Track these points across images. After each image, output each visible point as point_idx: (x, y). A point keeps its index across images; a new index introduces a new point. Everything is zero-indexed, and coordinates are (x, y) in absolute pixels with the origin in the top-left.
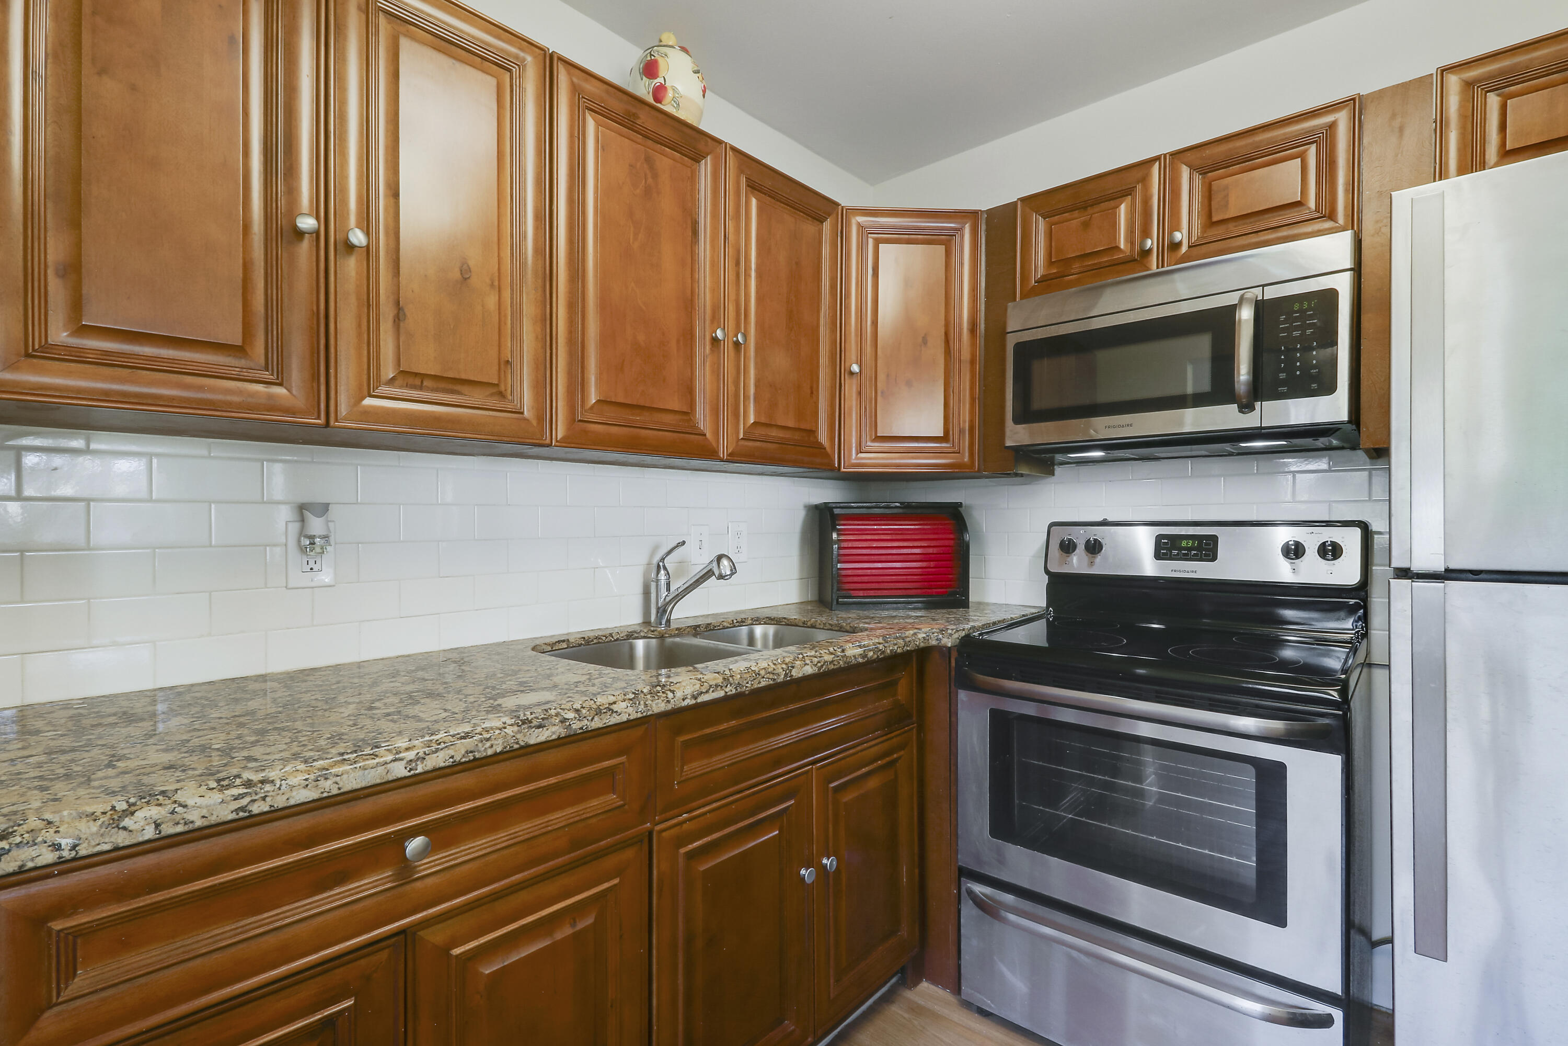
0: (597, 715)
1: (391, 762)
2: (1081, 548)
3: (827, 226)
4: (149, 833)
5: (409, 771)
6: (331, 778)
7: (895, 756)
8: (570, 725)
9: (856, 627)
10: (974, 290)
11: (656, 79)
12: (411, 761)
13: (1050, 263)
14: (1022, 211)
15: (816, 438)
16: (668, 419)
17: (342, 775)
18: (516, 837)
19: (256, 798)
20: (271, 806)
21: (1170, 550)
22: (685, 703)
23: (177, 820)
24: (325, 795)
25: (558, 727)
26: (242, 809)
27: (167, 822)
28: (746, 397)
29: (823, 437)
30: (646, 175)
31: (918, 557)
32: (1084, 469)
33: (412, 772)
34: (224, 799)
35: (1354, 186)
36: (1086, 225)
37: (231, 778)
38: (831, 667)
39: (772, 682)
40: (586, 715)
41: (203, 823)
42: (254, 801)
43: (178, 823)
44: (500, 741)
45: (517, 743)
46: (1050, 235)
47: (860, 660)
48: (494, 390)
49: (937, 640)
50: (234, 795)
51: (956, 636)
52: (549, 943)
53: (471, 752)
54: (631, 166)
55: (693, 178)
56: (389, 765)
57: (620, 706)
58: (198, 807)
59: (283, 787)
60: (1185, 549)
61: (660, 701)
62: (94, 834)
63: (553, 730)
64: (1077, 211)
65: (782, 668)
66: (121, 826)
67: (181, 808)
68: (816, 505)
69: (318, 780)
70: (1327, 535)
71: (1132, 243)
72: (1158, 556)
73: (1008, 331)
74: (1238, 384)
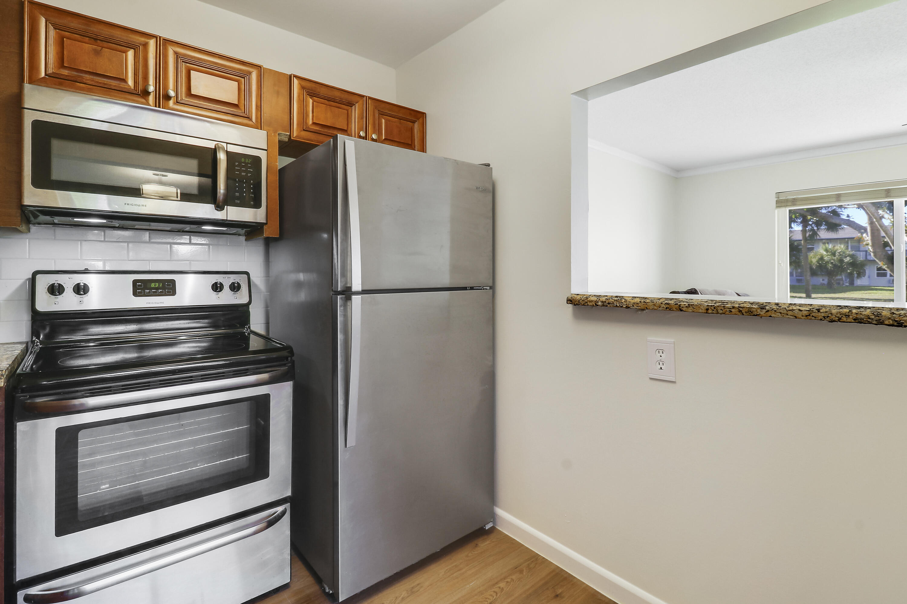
2: (69, 290)
21: (143, 289)
35: (260, 108)
36: (97, 53)
46: (59, 43)
60: (154, 288)
64: (88, 38)
70: (233, 278)
71: (136, 82)
72: (135, 294)
73: (26, 107)
74: (218, 195)
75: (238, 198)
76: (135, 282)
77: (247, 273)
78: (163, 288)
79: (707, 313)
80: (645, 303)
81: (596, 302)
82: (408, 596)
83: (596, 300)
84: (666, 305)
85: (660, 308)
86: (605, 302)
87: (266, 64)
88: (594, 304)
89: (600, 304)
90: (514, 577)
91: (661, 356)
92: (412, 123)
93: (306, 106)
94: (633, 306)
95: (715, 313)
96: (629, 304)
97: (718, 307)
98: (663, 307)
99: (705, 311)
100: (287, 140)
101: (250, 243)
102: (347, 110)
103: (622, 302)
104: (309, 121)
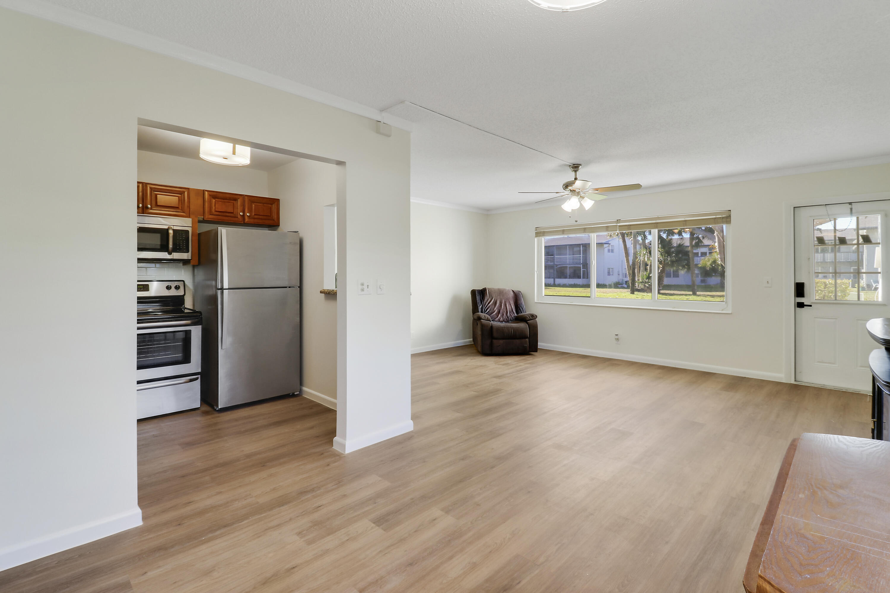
35: (189, 207)
70: (176, 284)
74: (169, 248)
75: (178, 249)
77: (183, 281)
78: (144, 288)
92: (271, 205)
93: (212, 203)
100: (202, 219)
101: (185, 266)
102: (234, 203)
104: (213, 210)
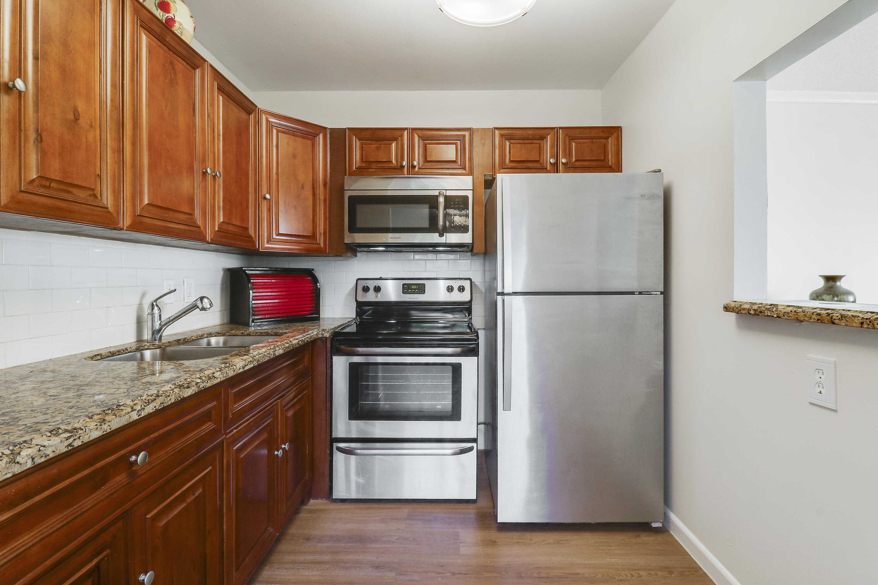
0: (209, 379)
1: (131, 412)
2: (372, 289)
3: (252, 116)
4: (29, 464)
5: (138, 416)
6: (107, 423)
7: (305, 392)
8: (199, 386)
9: (277, 332)
10: (325, 166)
11: (168, 13)
12: (139, 410)
13: (362, 161)
14: (349, 135)
15: (248, 232)
16: (182, 216)
17: (111, 421)
18: (175, 449)
19: (76, 438)
20: (82, 442)
21: (408, 290)
22: (240, 371)
23: (42, 455)
24: (105, 433)
25: (195, 387)
26: (70, 445)
27: (37, 457)
28: (219, 207)
29: (251, 232)
30: (170, 71)
31: (278, 297)
32: (369, 254)
33: (140, 416)
34: (62, 440)
35: (471, 159)
36: (378, 148)
37: (56, 429)
38: (288, 350)
39: (269, 358)
40: (205, 380)
41: (53, 455)
42: (75, 440)
43: (42, 457)
44: (173, 397)
45: (180, 397)
46: (362, 149)
47: (297, 346)
48: (90, 193)
49: (322, 334)
50: (65, 438)
51: (330, 332)
52: (185, 505)
53: (163, 403)
54: (163, 65)
55: (192, 79)
56: (130, 414)
57: (217, 374)
58: (50, 446)
59: (87, 431)
60: (413, 289)
61: (231, 370)
62: (4, 468)
63: (193, 389)
64: (374, 141)
65: (272, 351)
66: (16, 462)
67: (42, 448)
68: (228, 269)
69: (102, 425)
70: (460, 283)
71: (397, 161)
72: (403, 293)
73: (345, 189)
74: (439, 226)
75: (452, 227)
76: (404, 285)
77: (470, 279)
78: (418, 289)
79: (862, 327)
80: (796, 313)
81: (749, 310)
82: (553, 544)
83: (748, 307)
84: (817, 315)
85: (811, 319)
86: (757, 310)
87: (474, 125)
88: (747, 312)
89: (752, 313)
90: (659, 573)
91: (821, 378)
92: (605, 139)
93: (505, 149)
94: (784, 316)
95: (871, 328)
96: (780, 314)
97: (875, 320)
98: (814, 319)
99: (860, 325)
100: (491, 178)
101: (474, 257)
102: (540, 144)
103: (773, 311)
104: (507, 161)
